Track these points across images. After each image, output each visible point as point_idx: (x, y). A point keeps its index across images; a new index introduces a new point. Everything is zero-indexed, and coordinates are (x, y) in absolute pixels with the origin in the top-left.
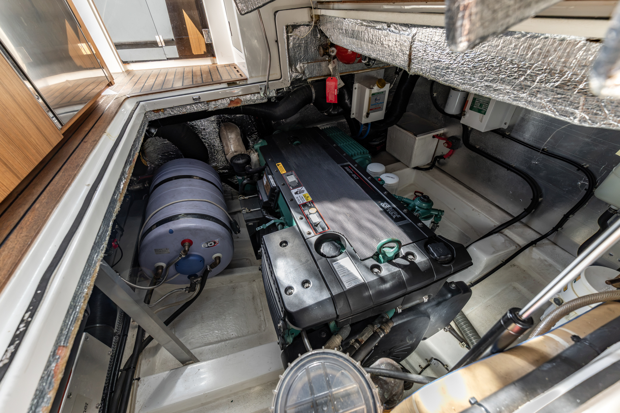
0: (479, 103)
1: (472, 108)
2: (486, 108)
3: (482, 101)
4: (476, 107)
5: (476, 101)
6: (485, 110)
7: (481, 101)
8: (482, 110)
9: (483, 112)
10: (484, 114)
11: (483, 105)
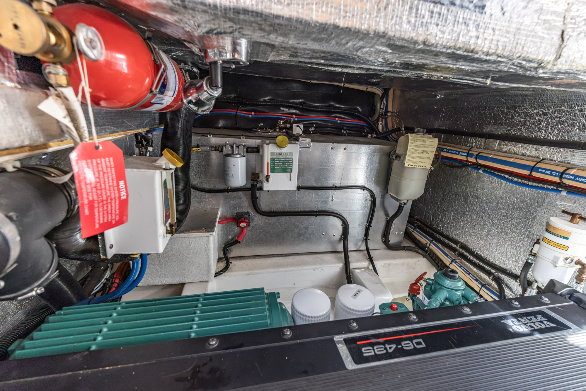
0: (280, 162)
1: (273, 170)
2: (291, 165)
3: (283, 160)
4: (278, 167)
5: (276, 161)
6: (291, 167)
7: (281, 160)
8: (287, 169)
9: (288, 170)
10: (291, 171)
11: (287, 163)
